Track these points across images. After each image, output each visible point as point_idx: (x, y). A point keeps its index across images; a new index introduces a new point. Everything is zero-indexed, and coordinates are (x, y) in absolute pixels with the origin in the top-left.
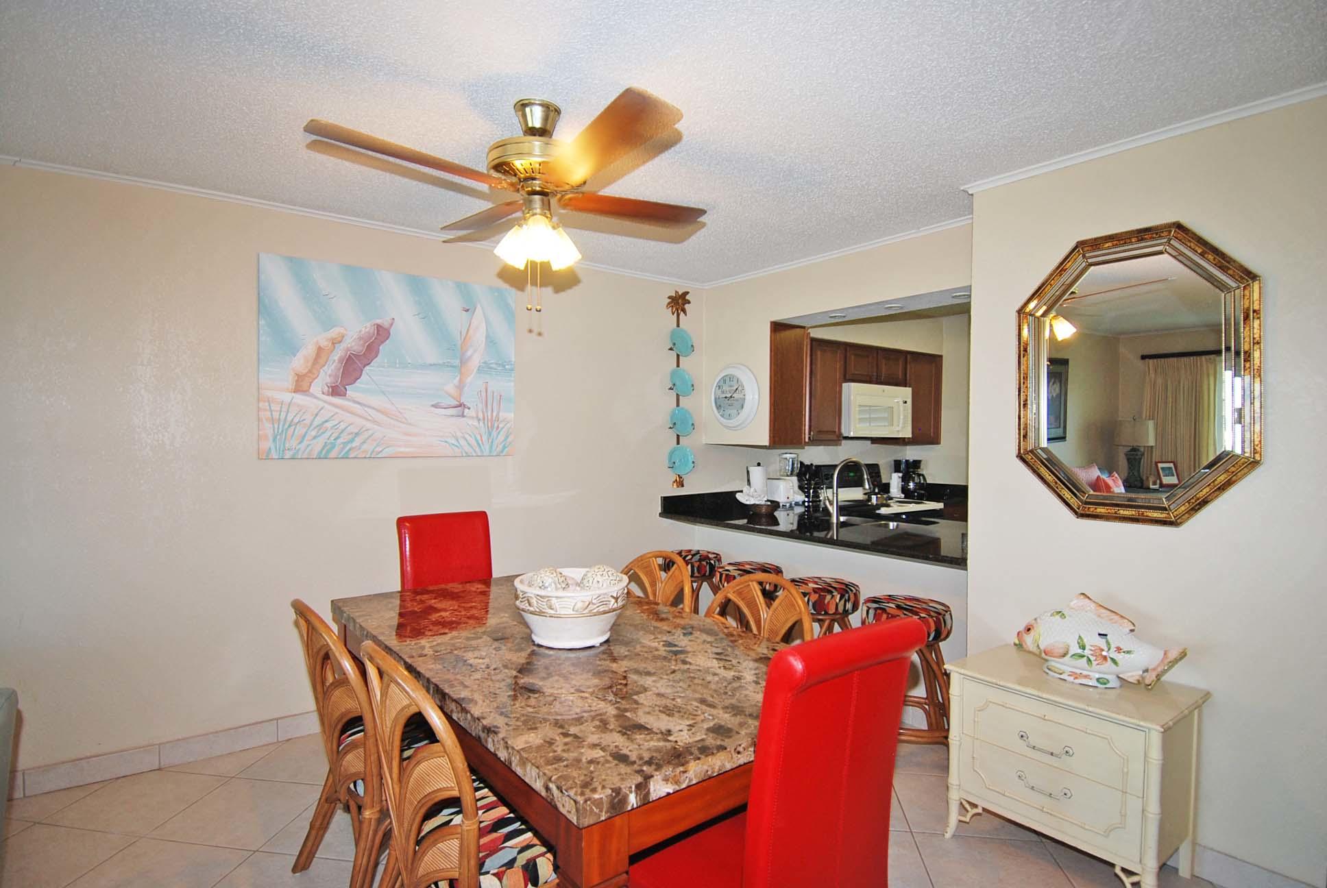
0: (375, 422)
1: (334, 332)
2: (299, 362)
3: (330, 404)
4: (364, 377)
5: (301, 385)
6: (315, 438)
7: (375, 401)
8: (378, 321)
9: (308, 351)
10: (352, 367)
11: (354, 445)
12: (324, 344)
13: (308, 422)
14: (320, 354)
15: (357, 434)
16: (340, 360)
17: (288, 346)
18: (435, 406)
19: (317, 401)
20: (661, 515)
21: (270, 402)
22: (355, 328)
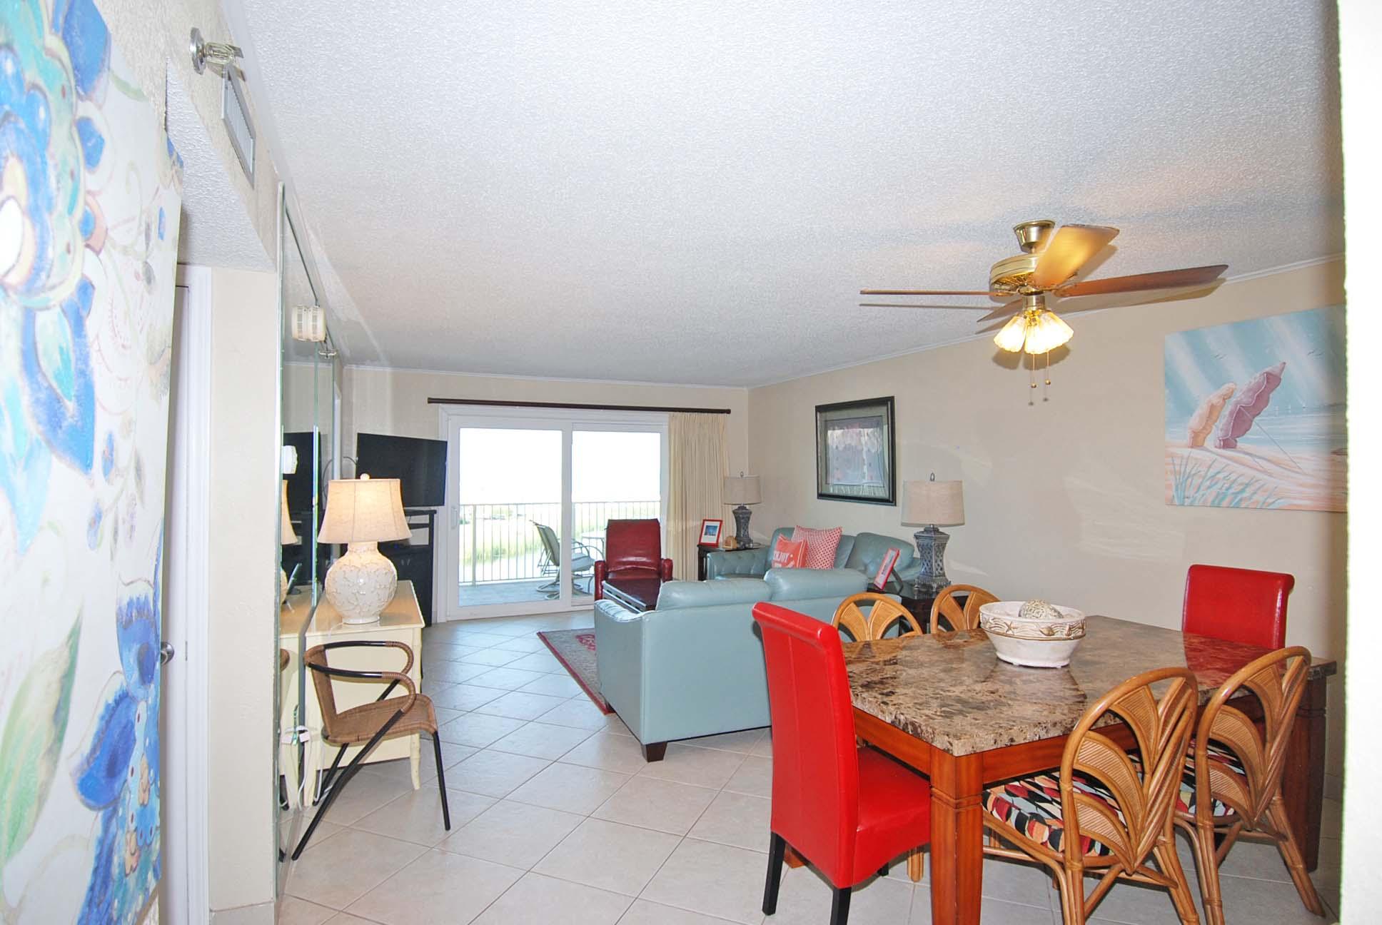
0: (1265, 472)
1: (1224, 389)
2: (1194, 421)
3: (1221, 456)
4: (1254, 427)
5: (1197, 441)
6: (1209, 487)
7: (1266, 451)
8: (1267, 369)
9: (1201, 409)
10: (1241, 421)
11: (1245, 495)
12: (1215, 401)
13: (1203, 473)
14: (1213, 410)
15: (1247, 485)
16: (1231, 414)
17: (1185, 408)
19: (1210, 454)
21: (1172, 456)
22: (1242, 379)
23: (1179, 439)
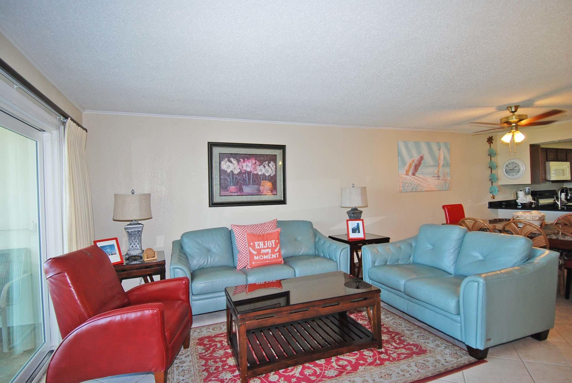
0: (421, 182)
1: (413, 159)
2: (406, 168)
3: (412, 177)
4: (419, 170)
5: (407, 174)
6: (410, 186)
7: (421, 176)
8: (421, 155)
9: (408, 164)
10: (416, 168)
11: (418, 188)
12: (411, 162)
13: (408, 182)
14: (410, 164)
15: (418, 185)
16: (414, 166)
17: (404, 163)
18: (433, 177)
19: (410, 177)
20: (488, 208)
21: (402, 178)
22: (416, 157)
23: (403, 172)
